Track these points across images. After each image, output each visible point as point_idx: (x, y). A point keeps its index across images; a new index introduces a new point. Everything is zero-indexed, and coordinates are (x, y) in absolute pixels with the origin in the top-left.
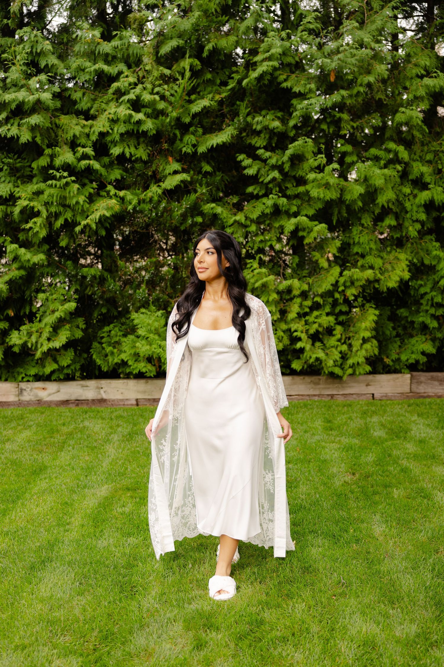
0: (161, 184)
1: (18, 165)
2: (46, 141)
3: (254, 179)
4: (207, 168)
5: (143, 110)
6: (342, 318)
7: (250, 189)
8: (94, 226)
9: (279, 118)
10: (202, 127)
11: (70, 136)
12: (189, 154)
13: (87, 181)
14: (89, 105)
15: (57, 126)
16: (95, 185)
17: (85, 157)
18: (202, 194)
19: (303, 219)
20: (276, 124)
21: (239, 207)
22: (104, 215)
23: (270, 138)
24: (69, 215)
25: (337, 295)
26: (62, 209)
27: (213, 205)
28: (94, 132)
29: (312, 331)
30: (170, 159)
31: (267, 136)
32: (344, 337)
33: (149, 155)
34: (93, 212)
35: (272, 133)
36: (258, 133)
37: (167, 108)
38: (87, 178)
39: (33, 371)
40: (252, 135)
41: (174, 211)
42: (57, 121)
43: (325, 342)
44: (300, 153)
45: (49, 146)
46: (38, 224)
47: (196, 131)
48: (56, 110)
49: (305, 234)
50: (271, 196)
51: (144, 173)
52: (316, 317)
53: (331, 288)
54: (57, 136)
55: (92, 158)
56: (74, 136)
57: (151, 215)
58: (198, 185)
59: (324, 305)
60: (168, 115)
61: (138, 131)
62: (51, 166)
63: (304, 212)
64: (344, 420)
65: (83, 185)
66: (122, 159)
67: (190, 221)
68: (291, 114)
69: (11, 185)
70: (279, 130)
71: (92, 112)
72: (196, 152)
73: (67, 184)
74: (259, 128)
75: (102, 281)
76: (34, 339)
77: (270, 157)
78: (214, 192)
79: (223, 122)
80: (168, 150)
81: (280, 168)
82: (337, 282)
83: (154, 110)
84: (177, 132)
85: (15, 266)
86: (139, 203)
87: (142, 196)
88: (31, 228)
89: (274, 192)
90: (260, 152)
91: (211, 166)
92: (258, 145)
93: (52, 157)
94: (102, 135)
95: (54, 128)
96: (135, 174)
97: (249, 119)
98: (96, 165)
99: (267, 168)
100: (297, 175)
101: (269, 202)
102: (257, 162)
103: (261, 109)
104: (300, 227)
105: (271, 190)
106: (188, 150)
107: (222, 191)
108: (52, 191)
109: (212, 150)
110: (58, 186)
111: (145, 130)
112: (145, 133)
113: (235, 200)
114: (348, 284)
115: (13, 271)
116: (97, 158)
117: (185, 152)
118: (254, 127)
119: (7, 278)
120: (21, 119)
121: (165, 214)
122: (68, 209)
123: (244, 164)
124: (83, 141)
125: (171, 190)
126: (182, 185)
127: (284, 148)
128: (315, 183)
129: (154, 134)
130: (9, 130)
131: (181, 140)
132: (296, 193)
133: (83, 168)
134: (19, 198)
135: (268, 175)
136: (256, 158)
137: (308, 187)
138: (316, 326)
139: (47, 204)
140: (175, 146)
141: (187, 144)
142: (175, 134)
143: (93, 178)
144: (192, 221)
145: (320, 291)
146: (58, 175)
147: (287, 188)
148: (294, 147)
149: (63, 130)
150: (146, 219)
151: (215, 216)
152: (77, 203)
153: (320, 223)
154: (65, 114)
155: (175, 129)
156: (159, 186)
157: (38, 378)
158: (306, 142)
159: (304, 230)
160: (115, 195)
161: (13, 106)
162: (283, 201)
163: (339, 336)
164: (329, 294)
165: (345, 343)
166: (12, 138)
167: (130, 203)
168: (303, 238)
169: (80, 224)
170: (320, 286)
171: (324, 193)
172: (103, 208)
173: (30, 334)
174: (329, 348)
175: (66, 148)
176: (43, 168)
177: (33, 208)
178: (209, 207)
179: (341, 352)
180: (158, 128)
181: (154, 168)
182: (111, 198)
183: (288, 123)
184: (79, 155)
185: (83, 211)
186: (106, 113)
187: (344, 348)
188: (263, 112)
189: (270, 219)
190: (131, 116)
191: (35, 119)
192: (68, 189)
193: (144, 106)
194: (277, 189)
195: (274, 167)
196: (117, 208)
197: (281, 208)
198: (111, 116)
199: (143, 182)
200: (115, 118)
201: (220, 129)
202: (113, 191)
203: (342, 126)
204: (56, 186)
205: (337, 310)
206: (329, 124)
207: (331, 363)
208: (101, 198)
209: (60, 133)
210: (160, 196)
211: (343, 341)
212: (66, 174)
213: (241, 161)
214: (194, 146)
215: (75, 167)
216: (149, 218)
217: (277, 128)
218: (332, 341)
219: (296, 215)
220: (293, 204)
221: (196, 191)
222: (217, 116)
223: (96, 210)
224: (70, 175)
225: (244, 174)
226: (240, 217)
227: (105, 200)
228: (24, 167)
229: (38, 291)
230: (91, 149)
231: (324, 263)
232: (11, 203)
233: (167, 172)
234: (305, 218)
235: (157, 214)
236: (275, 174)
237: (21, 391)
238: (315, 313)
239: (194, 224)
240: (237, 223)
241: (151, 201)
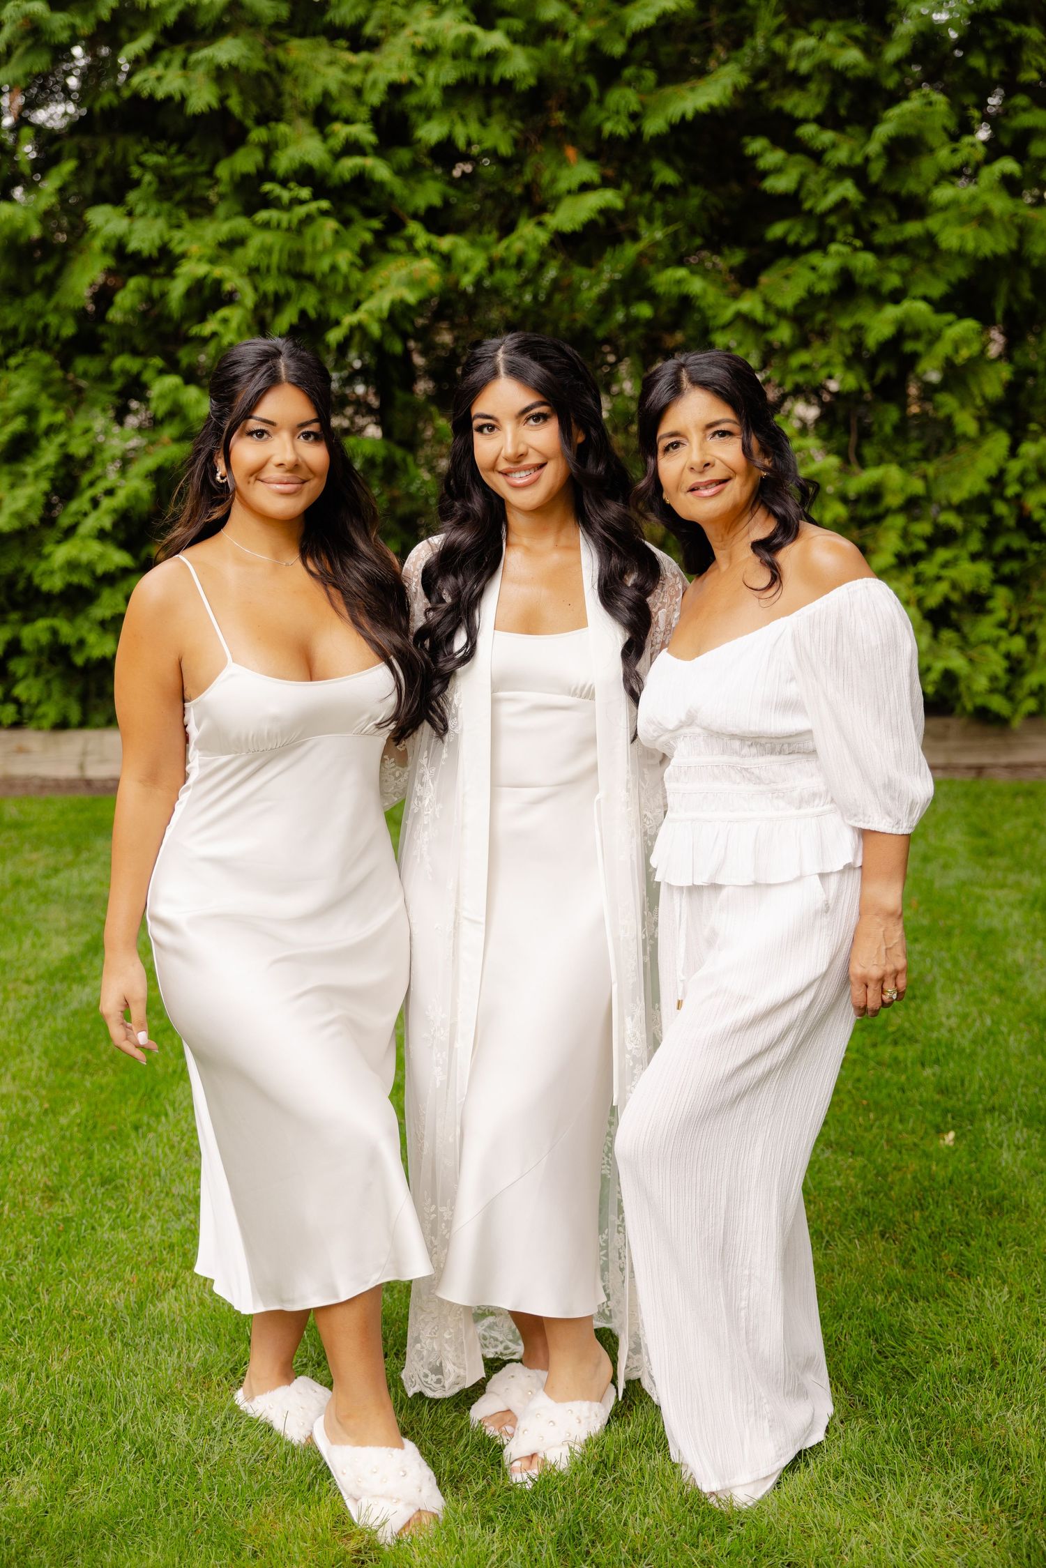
0: (547, 218)
1: (179, 171)
2: (254, 109)
3: (789, 204)
4: (666, 175)
5: (503, 23)
6: (1010, 567)
7: (777, 231)
8: (375, 330)
9: (856, 40)
10: (656, 67)
11: (312, 94)
12: (619, 138)
13: (353, 212)
14: (361, 11)
15: (281, 69)
16: (376, 224)
17: (353, 148)
18: (656, 244)
19: (916, 308)
20: (852, 56)
21: (747, 278)
22: (402, 302)
23: (834, 96)
24: (309, 301)
25: (1001, 508)
26: (292, 285)
27: (681, 273)
28: (374, 83)
29: (933, 601)
30: (571, 152)
31: (826, 89)
32: (1015, 616)
33: (515, 143)
34: (371, 293)
35: (838, 78)
36: (799, 81)
37: (564, 15)
38: (355, 202)
40: (784, 85)
41: (579, 290)
42: (281, 55)
43: (966, 629)
44: (912, 131)
45: (263, 120)
46: (234, 324)
47: (639, 78)
48: (277, 25)
49: (918, 346)
50: (833, 248)
51: (502, 190)
52: (945, 565)
53: (986, 488)
54: (279, 94)
55: (369, 150)
56: (326, 94)
57: (520, 297)
58: (642, 221)
59: (966, 533)
60: (565, 37)
61: (488, 79)
62: (266, 174)
63: (919, 290)
64: (1022, 832)
65: (346, 222)
66: (445, 153)
67: (620, 316)
68: (887, 30)
69: (160, 224)
70: (859, 72)
71: (369, 29)
72: (637, 136)
73: (308, 219)
74: (805, 66)
75: (390, 470)
77: (834, 145)
78: (682, 238)
79: (708, 52)
80: (563, 129)
81: (858, 173)
82: (1002, 472)
83: (531, 22)
84: (591, 82)
85: (169, 431)
86: (492, 267)
87: (499, 250)
88: (214, 334)
89: (840, 236)
90: (807, 131)
91: (677, 170)
92: (799, 113)
93: (269, 149)
94: (396, 90)
95: (275, 74)
96: (479, 194)
97: (778, 44)
98: (380, 170)
99: (824, 173)
100: (904, 192)
101: (828, 263)
102: (799, 158)
103: (810, 17)
104: (908, 329)
105: (833, 230)
106: (616, 127)
107: (704, 236)
108: (268, 238)
109: (681, 127)
110: (284, 224)
111: (508, 75)
112: (507, 85)
113: (737, 257)
114: (1032, 477)
115: (164, 445)
116: (381, 151)
117: (611, 135)
118: (791, 65)
119: (149, 463)
120: (190, 50)
121: (558, 297)
122: (309, 287)
123: (763, 164)
124: (346, 106)
125: (574, 233)
126: (601, 221)
127: (869, 122)
128: (951, 214)
129: (532, 89)
130: (159, 79)
131: (600, 102)
132: (899, 238)
133: (347, 176)
134: (183, 256)
135: (826, 192)
136: (794, 146)
137: (933, 223)
138: (942, 588)
139: (254, 272)
140: (585, 117)
141: (618, 112)
142: (585, 89)
143: (370, 203)
144: (627, 316)
145: (958, 496)
146: (285, 195)
147: (874, 226)
148: (901, 116)
149: (296, 79)
150: (508, 311)
151: (686, 302)
152: (334, 268)
153: (961, 316)
154: (302, 35)
155: (587, 72)
156: (540, 224)
158: (930, 104)
159: (916, 335)
160: (430, 249)
161: (171, 16)
162: (865, 261)
163: (1001, 614)
164: (979, 504)
165: (1017, 631)
166: (169, 98)
167: (466, 269)
168: (914, 358)
169: (337, 323)
170: (956, 484)
171: (976, 239)
172: (401, 283)
174: (974, 646)
175: (304, 126)
176: (245, 177)
177: (218, 283)
178: (669, 279)
179: (1008, 656)
180: (541, 70)
181: (528, 175)
182: (416, 254)
183: (880, 54)
184: (336, 143)
185: (347, 290)
186: (407, 32)
187: (1017, 644)
188: (816, 26)
189: (828, 308)
190: (471, 40)
191: (227, 51)
192: (309, 232)
193: (504, 14)
194: (850, 229)
195: (842, 172)
196: (435, 281)
197: (857, 279)
198: (420, 41)
199: (498, 213)
200: (430, 46)
201: (702, 72)
202: (423, 238)
203: (1025, 58)
204: (279, 225)
205: (998, 546)
206: (989, 55)
207: (981, 683)
208: (389, 257)
209: (288, 85)
210: (543, 251)
211: (1012, 626)
212: (305, 193)
213: (755, 157)
214: (634, 117)
215: (326, 175)
216: (515, 308)
217: (855, 66)
218: (985, 627)
219: (897, 297)
220: (889, 269)
221: (635, 237)
222: (693, 38)
223: (381, 287)
224: (316, 197)
225: (764, 193)
226: (750, 304)
227: (401, 261)
228: (193, 176)
230: (369, 127)
231: (966, 423)
232: (161, 270)
233: (562, 186)
234: (922, 306)
235: (535, 297)
236: (847, 189)
238: (942, 554)
239: (631, 323)
240: (743, 319)
241: (520, 263)
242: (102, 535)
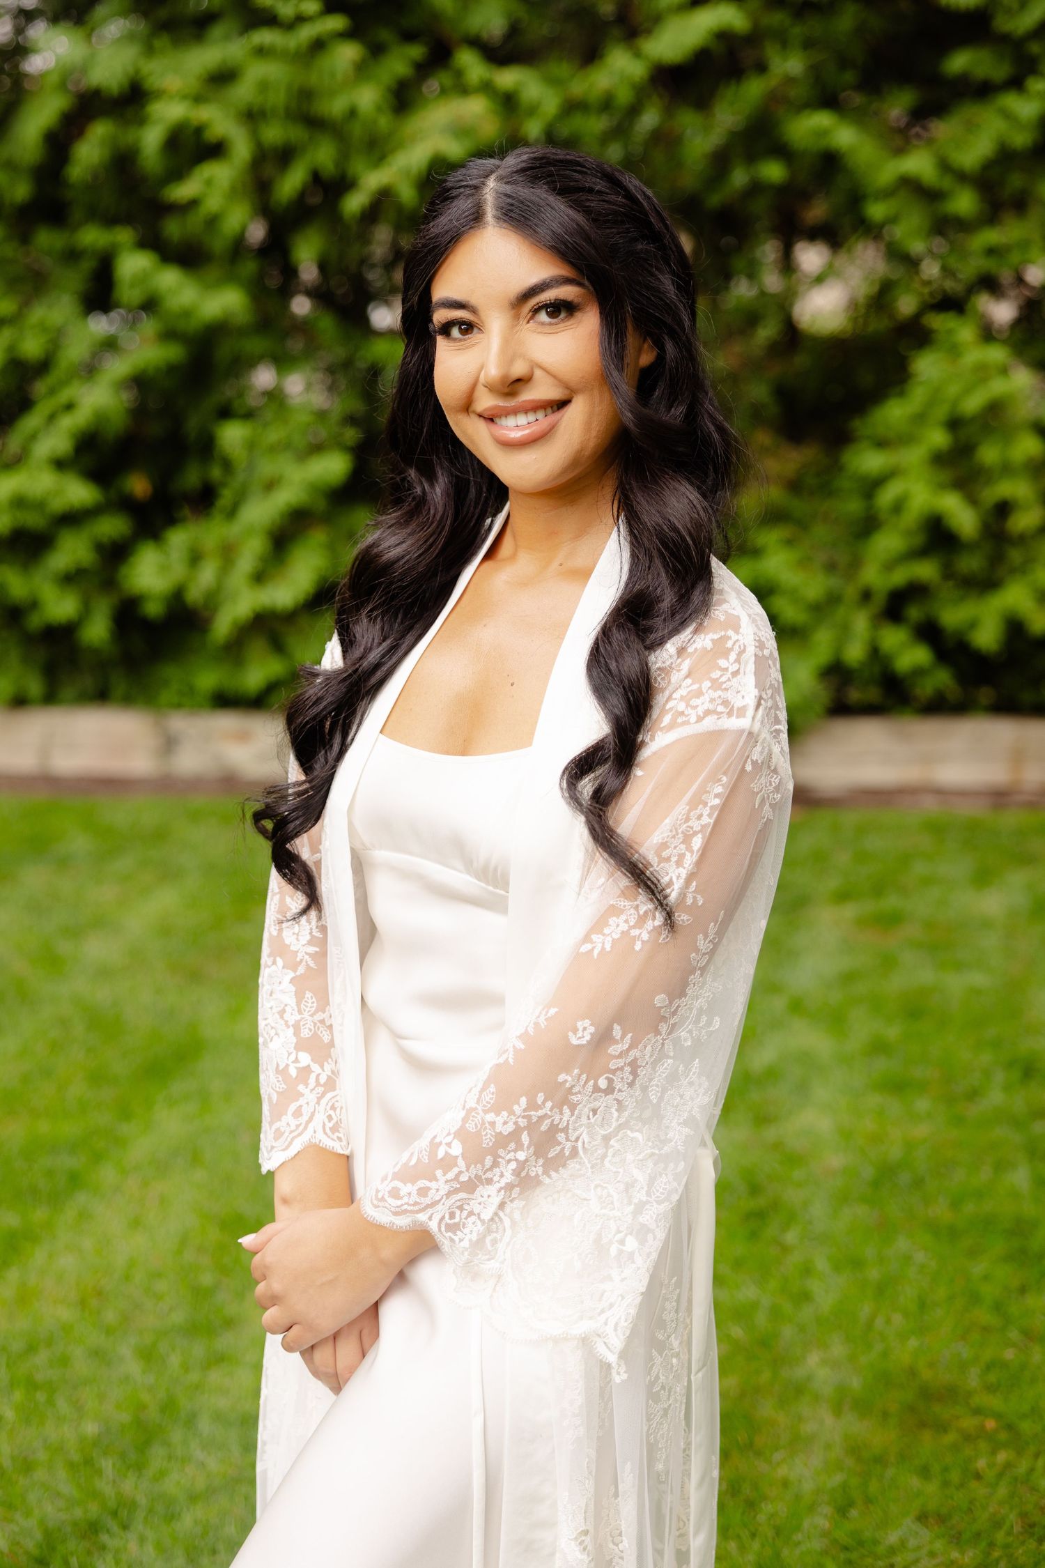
0: (645, 44)
3: (977, 25)
7: (959, 62)
8: (409, 197)
13: (385, 35)
16: (416, 51)
18: (790, 80)
22: (442, 156)
24: (323, 155)
26: (296, 133)
27: (828, 119)
34: (402, 145)
38: (389, 22)
39: (208, 679)
41: (685, 142)
46: (222, 184)
50: (1035, 84)
51: (584, 7)
58: (773, 48)
65: (376, 51)
67: (739, 178)
69: (137, 50)
73: (318, 46)
76: (207, 576)
78: (829, 70)
85: (149, 326)
86: (568, 113)
87: (578, 87)
88: (195, 200)
96: (557, 12)
101: (1027, 108)
105: (1035, 60)
107: (857, 71)
108: (269, 69)
110: (290, 50)
115: (146, 343)
121: (659, 153)
122: (323, 135)
125: (680, 65)
126: (718, 49)
134: (157, 93)
139: (252, 117)
144: (751, 178)
146: (287, 11)
151: (831, 161)
152: (354, 111)
156: (638, 54)
157: (225, 701)
160: (485, 85)
167: (534, 114)
169: (360, 185)
172: (444, 131)
173: (195, 558)
177: (199, 130)
178: (807, 128)
182: (463, 90)
185: (370, 139)
189: (1026, 170)
192: (323, 59)
196: (489, 129)
199: (579, 37)
202: (477, 71)
204: (281, 52)
208: (432, 97)
210: (638, 91)
212: (314, 8)
221: (761, 68)
223: (418, 137)
224: (328, 11)
226: (918, 163)
229: (226, 413)
237: (169, 744)
239: (756, 188)
240: (912, 186)
241: (607, 104)
242: (60, 464)
